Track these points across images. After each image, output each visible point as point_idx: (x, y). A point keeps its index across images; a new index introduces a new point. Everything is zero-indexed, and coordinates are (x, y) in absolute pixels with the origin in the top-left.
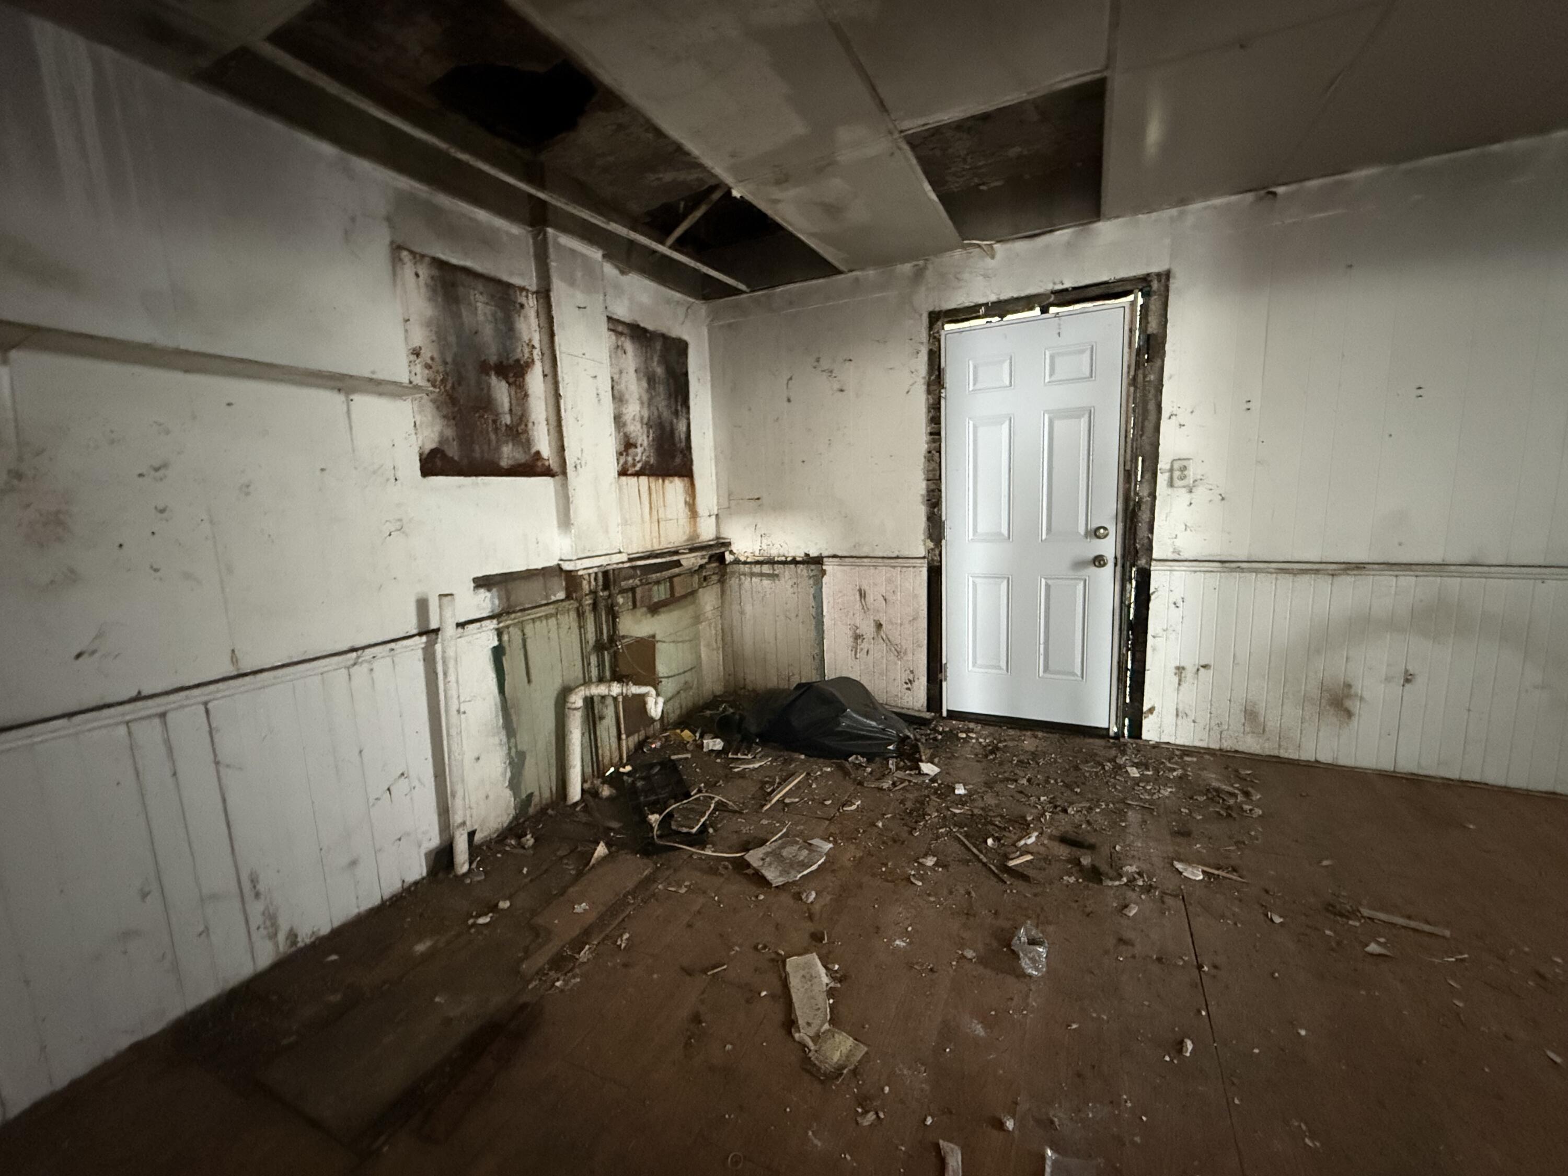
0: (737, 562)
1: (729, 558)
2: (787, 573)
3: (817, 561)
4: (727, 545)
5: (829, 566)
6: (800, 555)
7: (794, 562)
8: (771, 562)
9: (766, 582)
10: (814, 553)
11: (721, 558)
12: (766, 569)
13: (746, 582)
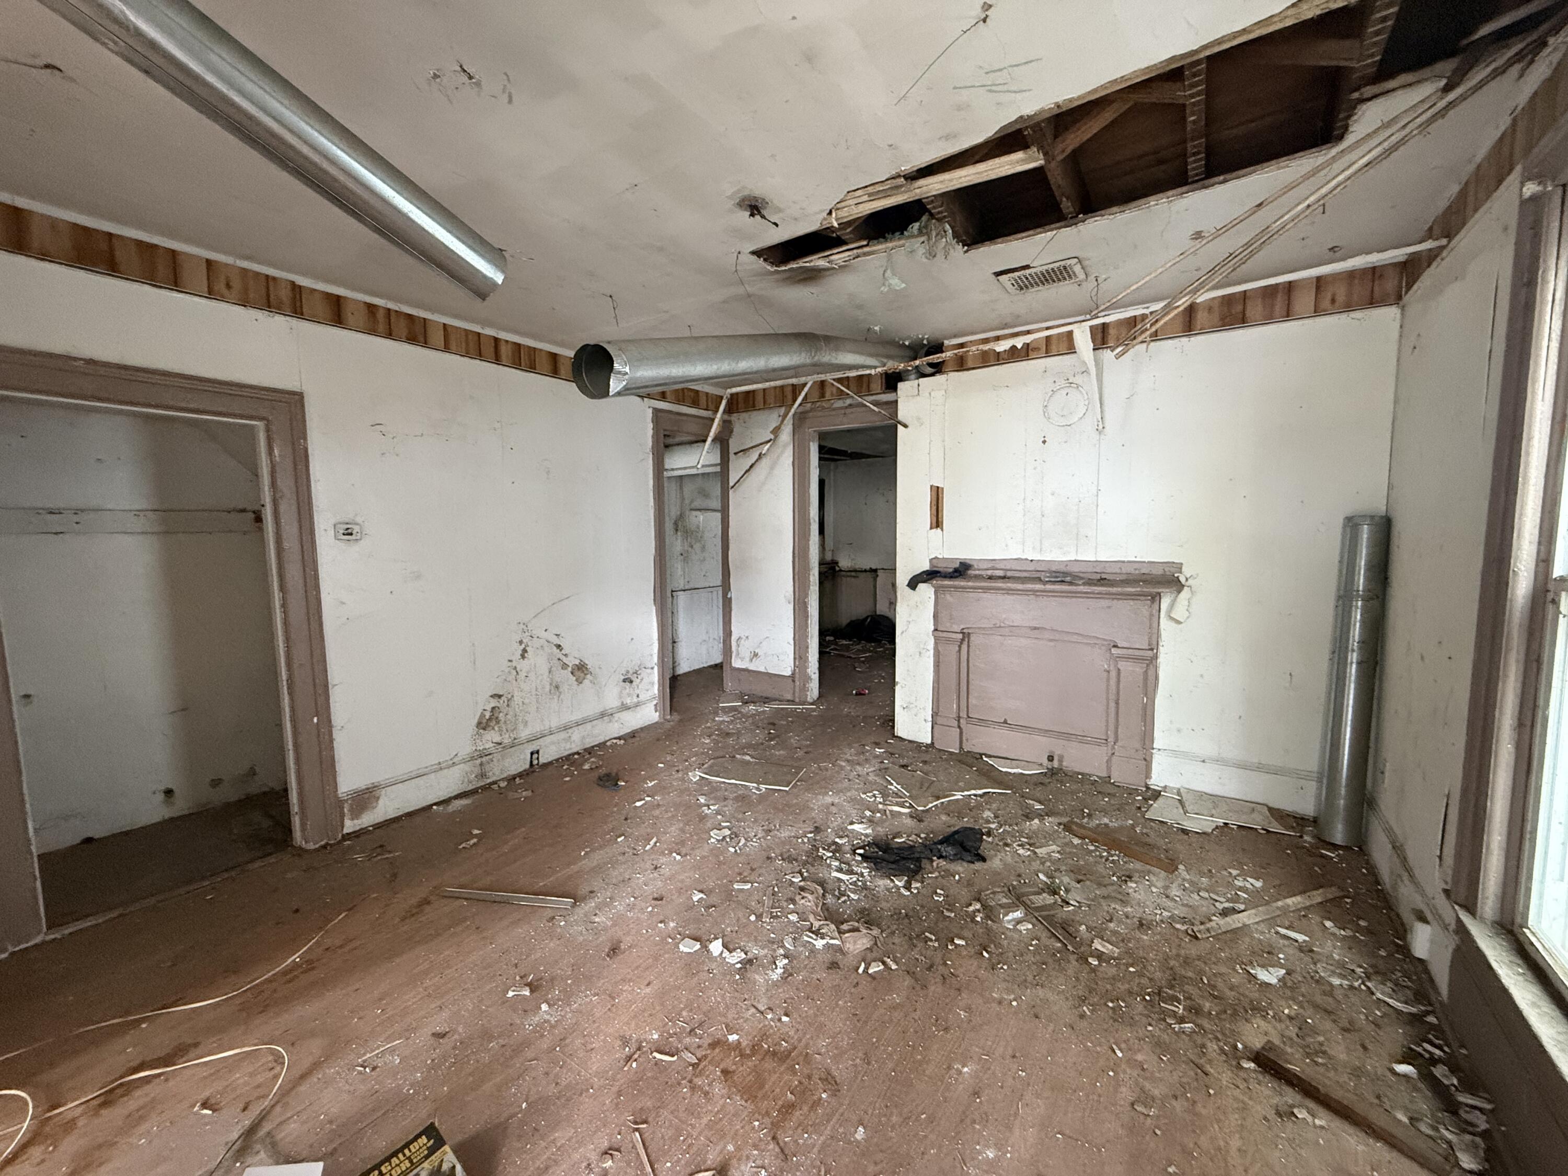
0: (841, 570)
1: (837, 569)
2: (862, 575)
3: (875, 571)
4: (837, 563)
5: (880, 573)
6: (868, 568)
7: (865, 571)
8: (855, 571)
9: (853, 579)
10: (874, 567)
11: (833, 568)
12: (853, 574)
13: (844, 579)
